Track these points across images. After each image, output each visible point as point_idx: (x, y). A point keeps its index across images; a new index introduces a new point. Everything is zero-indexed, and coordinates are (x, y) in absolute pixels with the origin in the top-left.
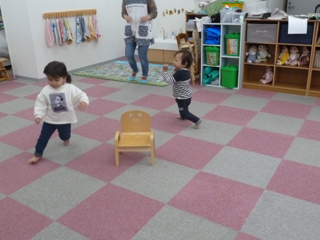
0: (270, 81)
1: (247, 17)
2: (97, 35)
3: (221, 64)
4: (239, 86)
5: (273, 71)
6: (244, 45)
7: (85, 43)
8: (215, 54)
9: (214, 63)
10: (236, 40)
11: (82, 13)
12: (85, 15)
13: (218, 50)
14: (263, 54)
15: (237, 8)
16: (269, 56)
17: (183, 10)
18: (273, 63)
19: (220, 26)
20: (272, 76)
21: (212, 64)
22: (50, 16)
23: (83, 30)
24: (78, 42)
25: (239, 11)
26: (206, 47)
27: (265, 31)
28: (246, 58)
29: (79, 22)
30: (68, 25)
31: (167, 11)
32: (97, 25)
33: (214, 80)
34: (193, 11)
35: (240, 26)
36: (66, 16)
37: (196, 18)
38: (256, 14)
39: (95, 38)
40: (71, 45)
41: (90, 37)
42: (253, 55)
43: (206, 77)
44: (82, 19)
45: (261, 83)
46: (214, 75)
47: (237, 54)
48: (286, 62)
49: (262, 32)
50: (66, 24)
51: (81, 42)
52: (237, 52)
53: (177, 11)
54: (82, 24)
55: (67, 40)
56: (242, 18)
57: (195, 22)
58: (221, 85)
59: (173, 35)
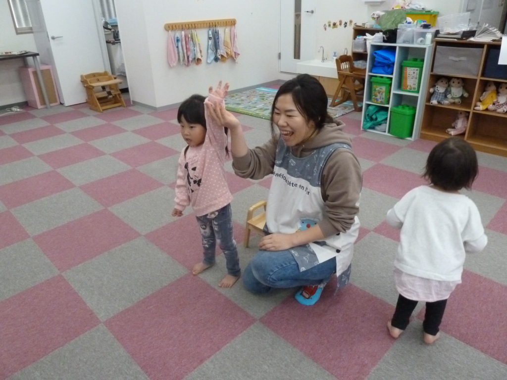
0: (462, 132)
1: (438, 36)
2: (235, 53)
3: (392, 102)
4: (415, 136)
5: (468, 117)
6: (428, 77)
7: (219, 63)
8: (384, 88)
9: (383, 100)
10: (417, 70)
11: (217, 24)
12: (221, 26)
13: (389, 82)
14: (457, 92)
15: (425, 22)
16: (466, 95)
17: (351, 22)
18: (469, 106)
19: (395, 48)
20: (466, 126)
21: (379, 102)
22: (174, 27)
23: (216, 46)
24: (209, 61)
25: (426, 26)
26: (373, 78)
27: (463, 58)
28: (430, 96)
29: (211, 36)
30: (196, 39)
31: (329, 22)
32: (236, 39)
33: (380, 124)
34: (364, 24)
35: (424, 49)
36: (195, 28)
37: (367, 34)
38: (451, 32)
39: (232, 57)
40: (199, 65)
41: (225, 55)
42: (440, 93)
43: (368, 120)
44: (216, 32)
45: (448, 134)
46: (380, 117)
47: (416, 90)
48: (491, 107)
49: (457, 59)
50: (194, 38)
51: (214, 62)
52: (416, 87)
53: (343, 23)
54: (215, 39)
55: (195, 58)
56: (429, 36)
57: (365, 40)
58: (389, 132)
59: (335, 56)
